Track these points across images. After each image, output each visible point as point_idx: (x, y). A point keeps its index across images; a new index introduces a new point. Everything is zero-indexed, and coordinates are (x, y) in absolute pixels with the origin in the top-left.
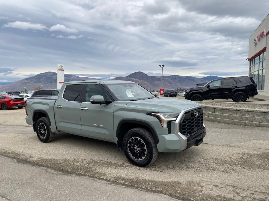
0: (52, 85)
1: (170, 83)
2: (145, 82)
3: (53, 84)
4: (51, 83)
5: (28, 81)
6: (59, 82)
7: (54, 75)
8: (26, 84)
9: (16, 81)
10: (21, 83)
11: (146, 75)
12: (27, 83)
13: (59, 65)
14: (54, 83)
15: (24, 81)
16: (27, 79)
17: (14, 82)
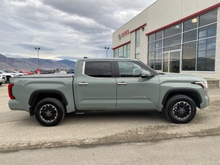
1: (30, 65)
2: (4, 64)
11: (4, 57)
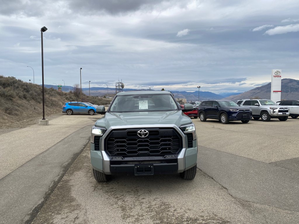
0: (287, 95)
3: (289, 93)
4: (287, 93)
5: (259, 91)
6: (274, 91)
7: (290, 83)
8: (256, 94)
9: (247, 91)
10: (251, 93)
12: (258, 93)
13: (275, 71)
14: (291, 92)
15: (254, 91)
16: (258, 88)
17: (244, 92)
